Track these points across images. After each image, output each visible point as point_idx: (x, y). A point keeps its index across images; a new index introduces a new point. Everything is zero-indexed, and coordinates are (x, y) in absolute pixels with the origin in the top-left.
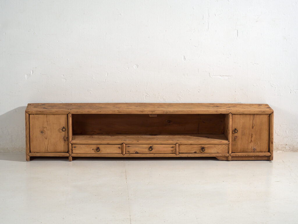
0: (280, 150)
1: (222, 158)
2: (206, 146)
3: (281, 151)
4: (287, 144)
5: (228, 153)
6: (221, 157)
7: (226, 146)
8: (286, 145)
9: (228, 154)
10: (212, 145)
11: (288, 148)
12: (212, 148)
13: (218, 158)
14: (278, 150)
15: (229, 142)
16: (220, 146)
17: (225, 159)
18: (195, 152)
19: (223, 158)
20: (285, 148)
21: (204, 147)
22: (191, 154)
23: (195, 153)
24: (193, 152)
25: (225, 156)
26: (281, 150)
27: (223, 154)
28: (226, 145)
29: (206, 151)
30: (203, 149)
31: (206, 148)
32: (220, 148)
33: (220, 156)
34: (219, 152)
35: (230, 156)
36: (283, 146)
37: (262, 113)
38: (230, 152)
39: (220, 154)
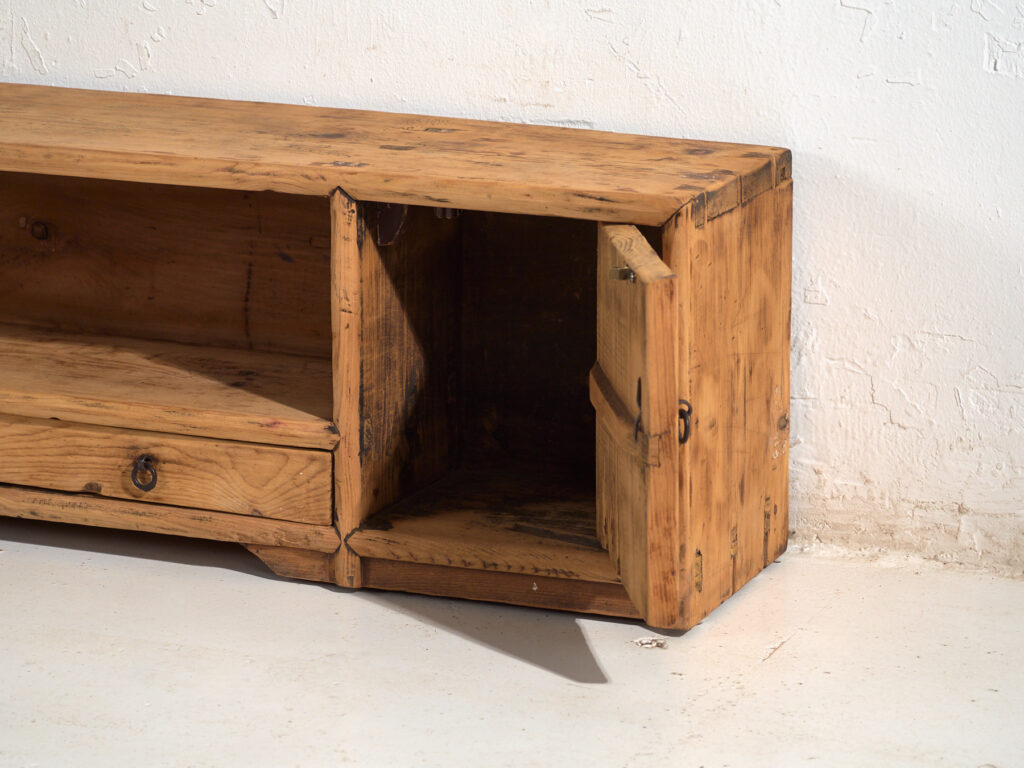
0: (909, 547)
1: (290, 555)
2: (167, 449)
3: (915, 560)
4: (968, 505)
5: (333, 525)
6: (280, 546)
7: (314, 468)
8: (961, 510)
9: (330, 532)
10: (211, 445)
11: (977, 537)
12: (215, 468)
13: (261, 555)
14: (895, 546)
15: (333, 430)
16: (270, 461)
17: (313, 566)
18: (90, 485)
19: (305, 564)
20: (955, 535)
21: (154, 451)
22: (56, 498)
23: (92, 492)
24: (78, 484)
25: (313, 546)
26: (918, 550)
27: (293, 528)
28: (313, 459)
29: (170, 486)
30: (145, 468)
31: (167, 467)
32: (269, 480)
33: (272, 541)
34: (267, 508)
35: (343, 549)
36: (939, 516)
37: (591, 210)
38: (349, 519)
39: (272, 527)
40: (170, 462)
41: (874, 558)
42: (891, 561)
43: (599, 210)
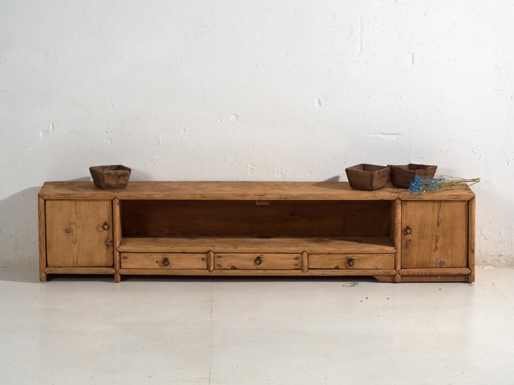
0: (490, 265)
1: (383, 277)
2: (355, 257)
3: (491, 267)
4: (502, 254)
5: (395, 269)
6: (382, 275)
7: (391, 257)
8: (501, 256)
9: (394, 271)
10: (366, 255)
11: (504, 262)
12: (367, 260)
13: (376, 278)
14: (486, 265)
15: (396, 249)
16: (380, 257)
17: (389, 279)
18: (336, 267)
19: (387, 279)
20: (499, 261)
21: (352, 258)
22: (328, 270)
23: (337, 268)
24: (334, 267)
25: (390, 274)
26: (492, 265)
27: (386, 271)
28: (390, 256)
29: (357, 265)
30: (350, 261)
31: (356, 261)
32: (380, 261)
33: (380, 274)
34: (379, 267)
35: (398, 274)
36: (495, 257)
37: (455, 198)
38: (399, 267)
39: (381, 271)
40: (357, 259)
41: (483, 268)
42: (487, 268)
43: (457, 198)
